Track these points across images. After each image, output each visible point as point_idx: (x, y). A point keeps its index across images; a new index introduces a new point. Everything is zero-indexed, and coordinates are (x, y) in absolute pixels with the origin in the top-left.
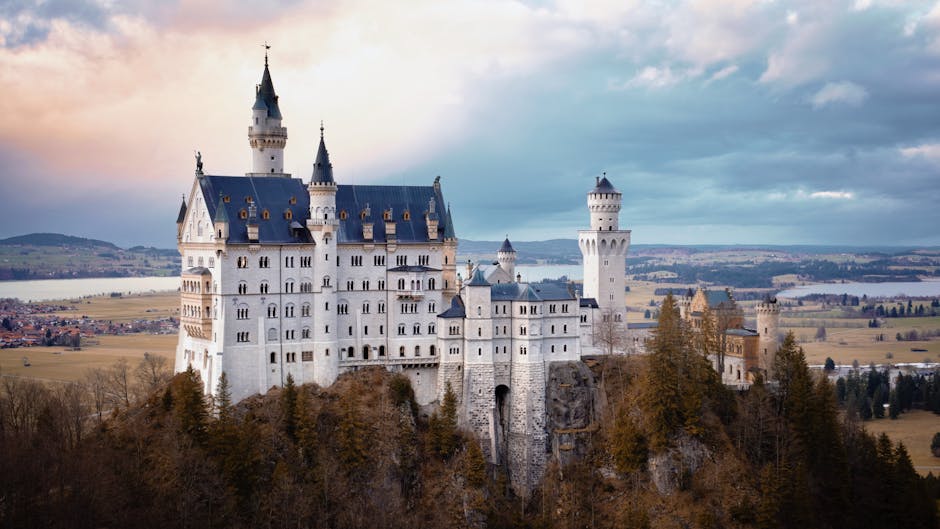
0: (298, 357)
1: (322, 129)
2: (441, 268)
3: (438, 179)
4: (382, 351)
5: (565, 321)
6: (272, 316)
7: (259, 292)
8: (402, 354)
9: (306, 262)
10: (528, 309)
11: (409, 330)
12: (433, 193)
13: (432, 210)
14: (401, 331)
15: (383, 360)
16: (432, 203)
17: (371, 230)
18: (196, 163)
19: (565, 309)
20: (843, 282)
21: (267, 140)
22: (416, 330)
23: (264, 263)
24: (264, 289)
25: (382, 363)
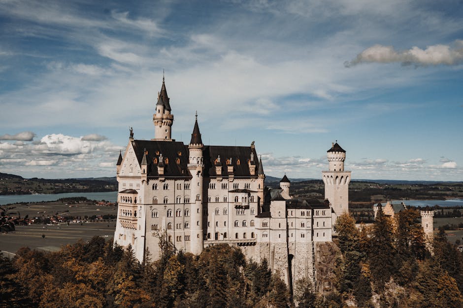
0: (183, 239)
1: (196, 116)
2: (256, 190)
3: (254, 142)
4: (225, 235)
5: (324, 220)
6: (169, 216)
7: (163, 203)
8: (237, 237)
9: (187, 187)
10: (306, 213)
11: (240, 224)
12: (251, 150)
13: (252, 159)
14: (236, 224)
15: (226, 240)
16: (252, 156)
17: (221, 170)
18: (130, 133)
19: (324, 213)
20: (406, 199)
21: (164, 121)
22: (244, 224)
23: (166, 187)
24: (165, 201)
25: (226, 242)
